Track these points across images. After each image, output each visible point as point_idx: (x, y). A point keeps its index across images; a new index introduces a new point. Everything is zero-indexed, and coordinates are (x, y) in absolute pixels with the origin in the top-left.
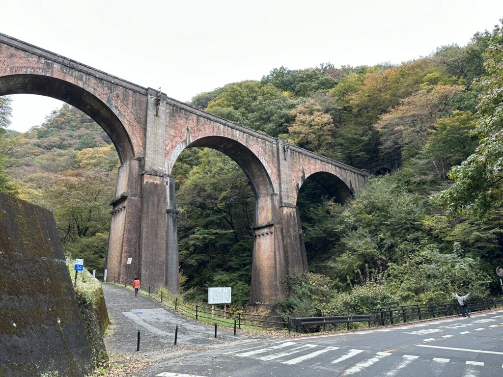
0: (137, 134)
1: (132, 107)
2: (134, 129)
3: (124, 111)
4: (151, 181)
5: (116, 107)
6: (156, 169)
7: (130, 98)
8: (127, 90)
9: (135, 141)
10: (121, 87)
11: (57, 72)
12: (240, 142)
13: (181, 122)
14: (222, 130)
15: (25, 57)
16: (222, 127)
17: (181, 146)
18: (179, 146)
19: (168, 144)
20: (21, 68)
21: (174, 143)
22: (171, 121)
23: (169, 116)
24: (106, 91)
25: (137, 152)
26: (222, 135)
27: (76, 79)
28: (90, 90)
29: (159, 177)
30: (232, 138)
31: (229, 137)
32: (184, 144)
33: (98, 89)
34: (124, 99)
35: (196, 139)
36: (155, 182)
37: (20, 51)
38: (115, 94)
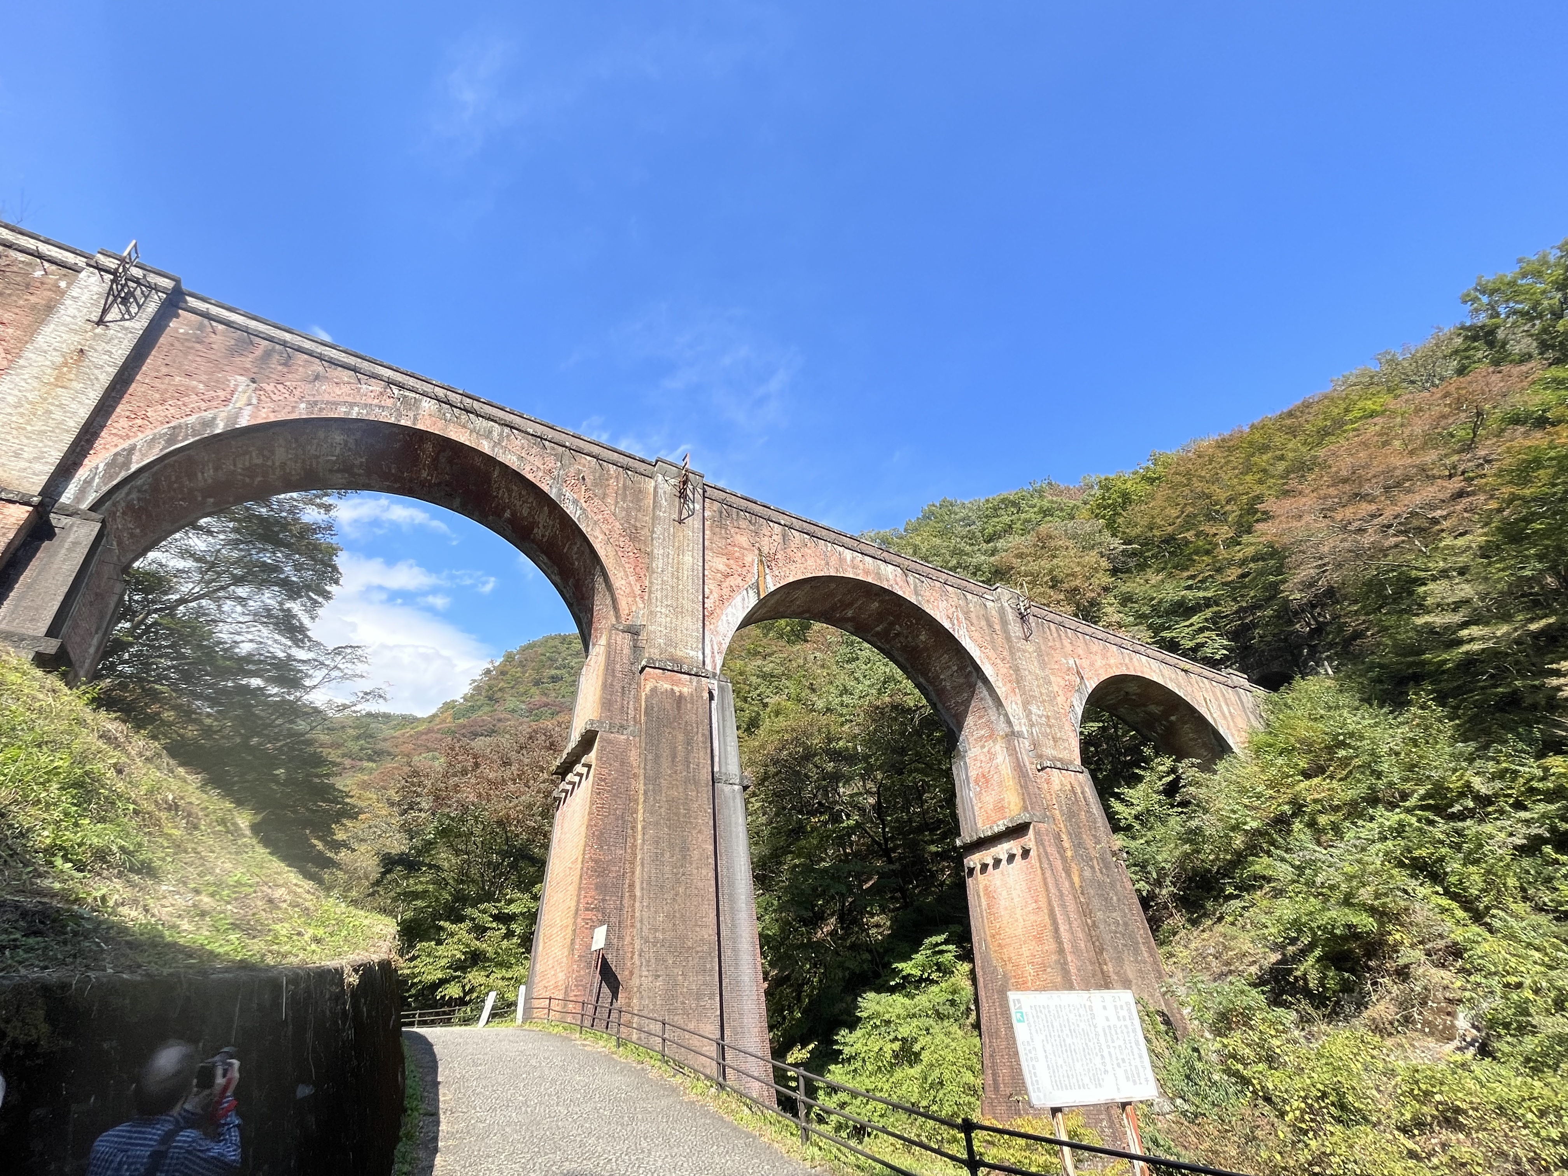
0: (627, 565)
1: (617, 503)
2: (620, 554)
4: (667, 686)
5: (576, 502)
6: (680, 653)
7: (613, 482)
8: (604, 463)
9: (623, 582)
10: (589, 458)
11: (427, 417)
12: (900, 593)
13: (742, 540)
14: (849, 563)
15: (349, 383)
16: (848, 554)
17: (744, 600)
18: (739, 599)
20: (336, 404)
21: (726, 591)
24: (551, 462)
25: (627, 612)
26: (851, 576)
27: (475, 435)
28: (510, 460)
29: (686, 677)
30: (879, 584)
31: (871, 581)
32: (752, 594)
33: (531, 458)
34: (595, 485)
35: (783, 583)
36: (676, 689)
37: (340, 369)
38: (572, 471)
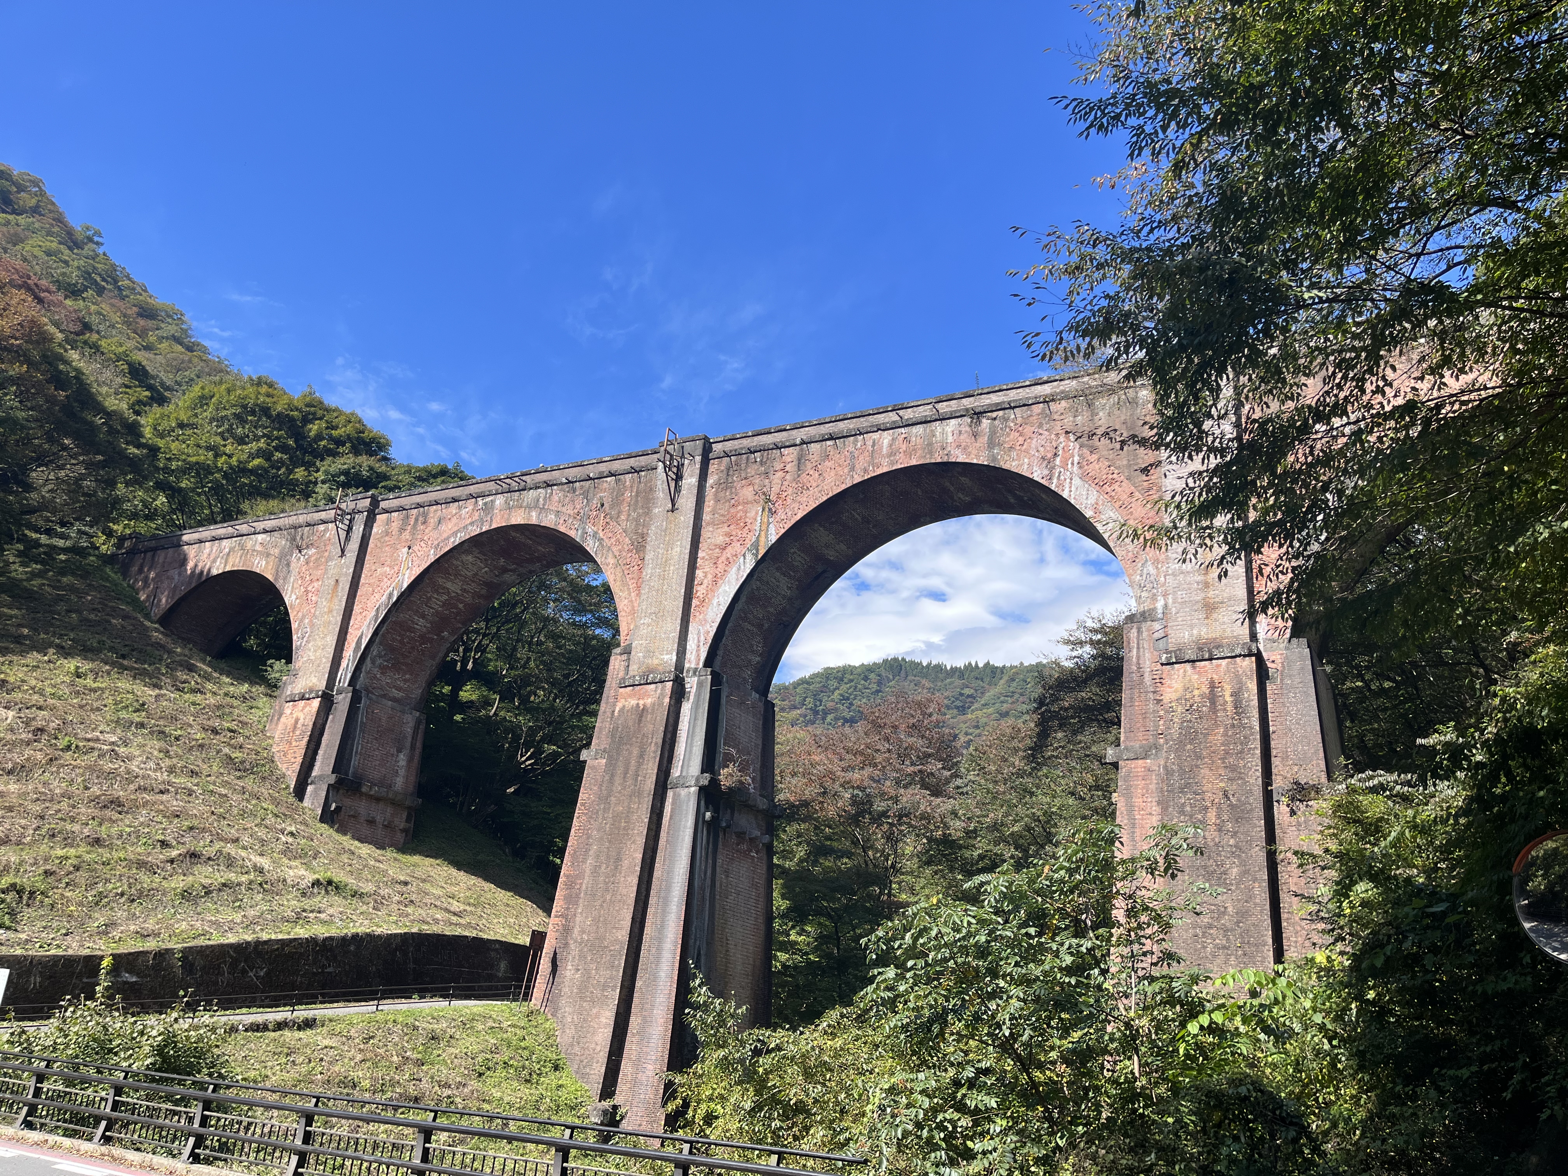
0: (631, 582)
1: (629, 516)
2: (626, 572)
3: (610, 535)
4: (633, 702)
5: (594, 536)
6: (656, 662)
7: (628, 494)
8: (621, 477)
10: (609, 479)
11: (499, 513)
12: (962, 459)
13: (748, 493)
14: (885, 451)
15: (457, 514)
16: (886, 438)
17: (739, 569)
18: (734, 569)
19: (705, 576)
21: (721, 567)
22: (719, 506)
23: (717, 492)
24: (580, 503)
26: (885, 470)
27: (527, 510)
28: (549, 521)
29: (653, 686)
30: (928, 461)
31: (914, 462)
32: (749, 557)
33: (564, 509)
34: (612, 507)
35: (787, 527)
36: (641, 702)
37: (450, 505)
38: (595, 502)
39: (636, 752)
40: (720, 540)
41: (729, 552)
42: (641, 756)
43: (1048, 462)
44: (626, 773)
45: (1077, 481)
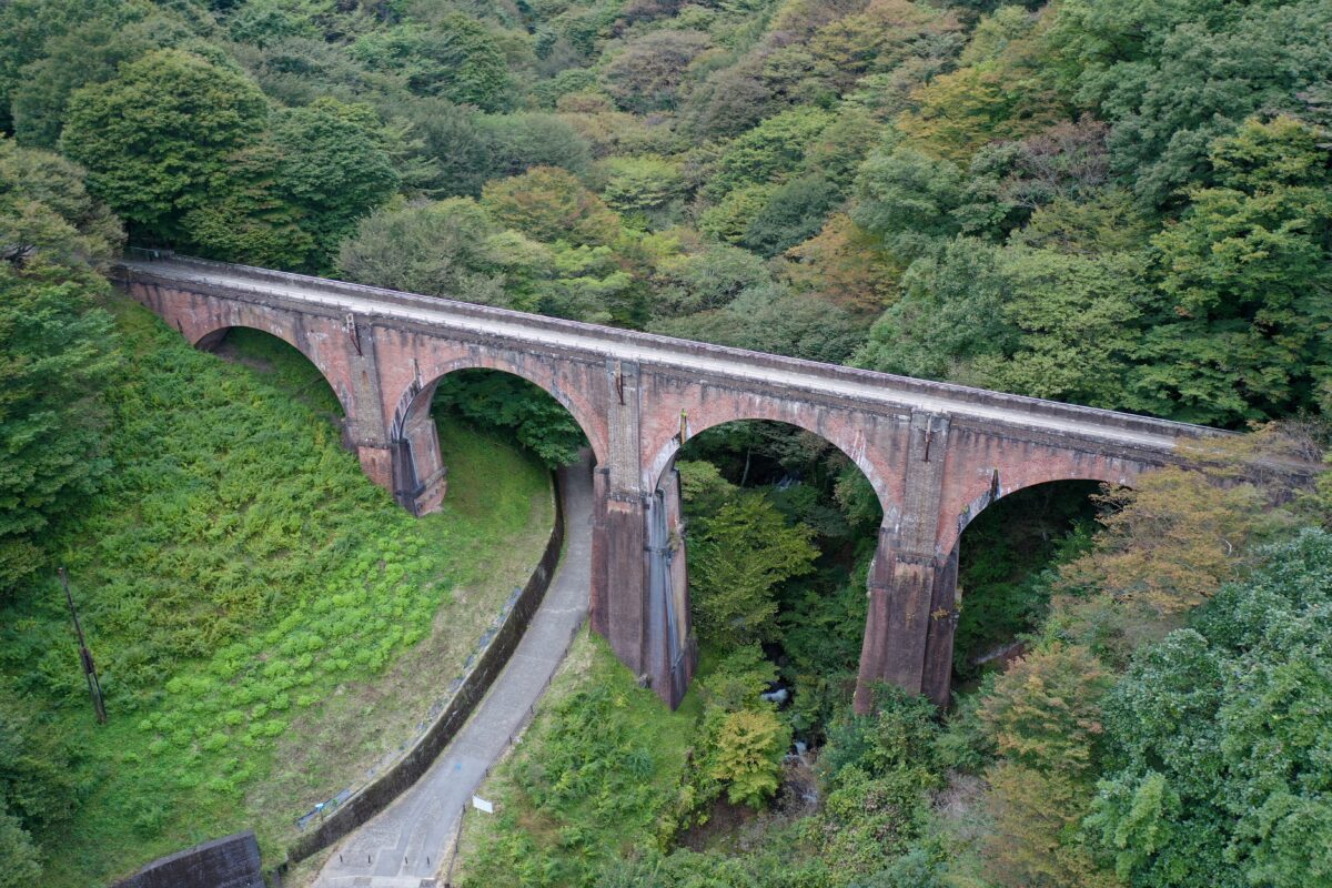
0: (598, 433)
1: (588, 391)
2: (593, 425)
3: (577, 399)
4: (618, 509)
5: (565, 396)
6: (627, 488)
7: (584, 376)
8: (577, 364)
10: (567, 362)
12: (802, 426)
13: (670, 403)
14: (757, 406)
15: (448, 348)
16: (758, 399)
17: (671, 447)
18: (668, 446)
19: (649, 444)
22: (652, 405)
23: (649, 395)
25: (600, 461)
26: (757, 417)
29: (629, 503)
30: (782, 421)
31: (774, 418)
32: (676, 442)
34: (574, 381)
35: (699, 431)
36: (623, 510)
39: (625, 535)
40: (656, 426)
41: (662, 435)
42: (630, 537)
43: (850, 443)
44: (622, 544)
45: (863, 458)
